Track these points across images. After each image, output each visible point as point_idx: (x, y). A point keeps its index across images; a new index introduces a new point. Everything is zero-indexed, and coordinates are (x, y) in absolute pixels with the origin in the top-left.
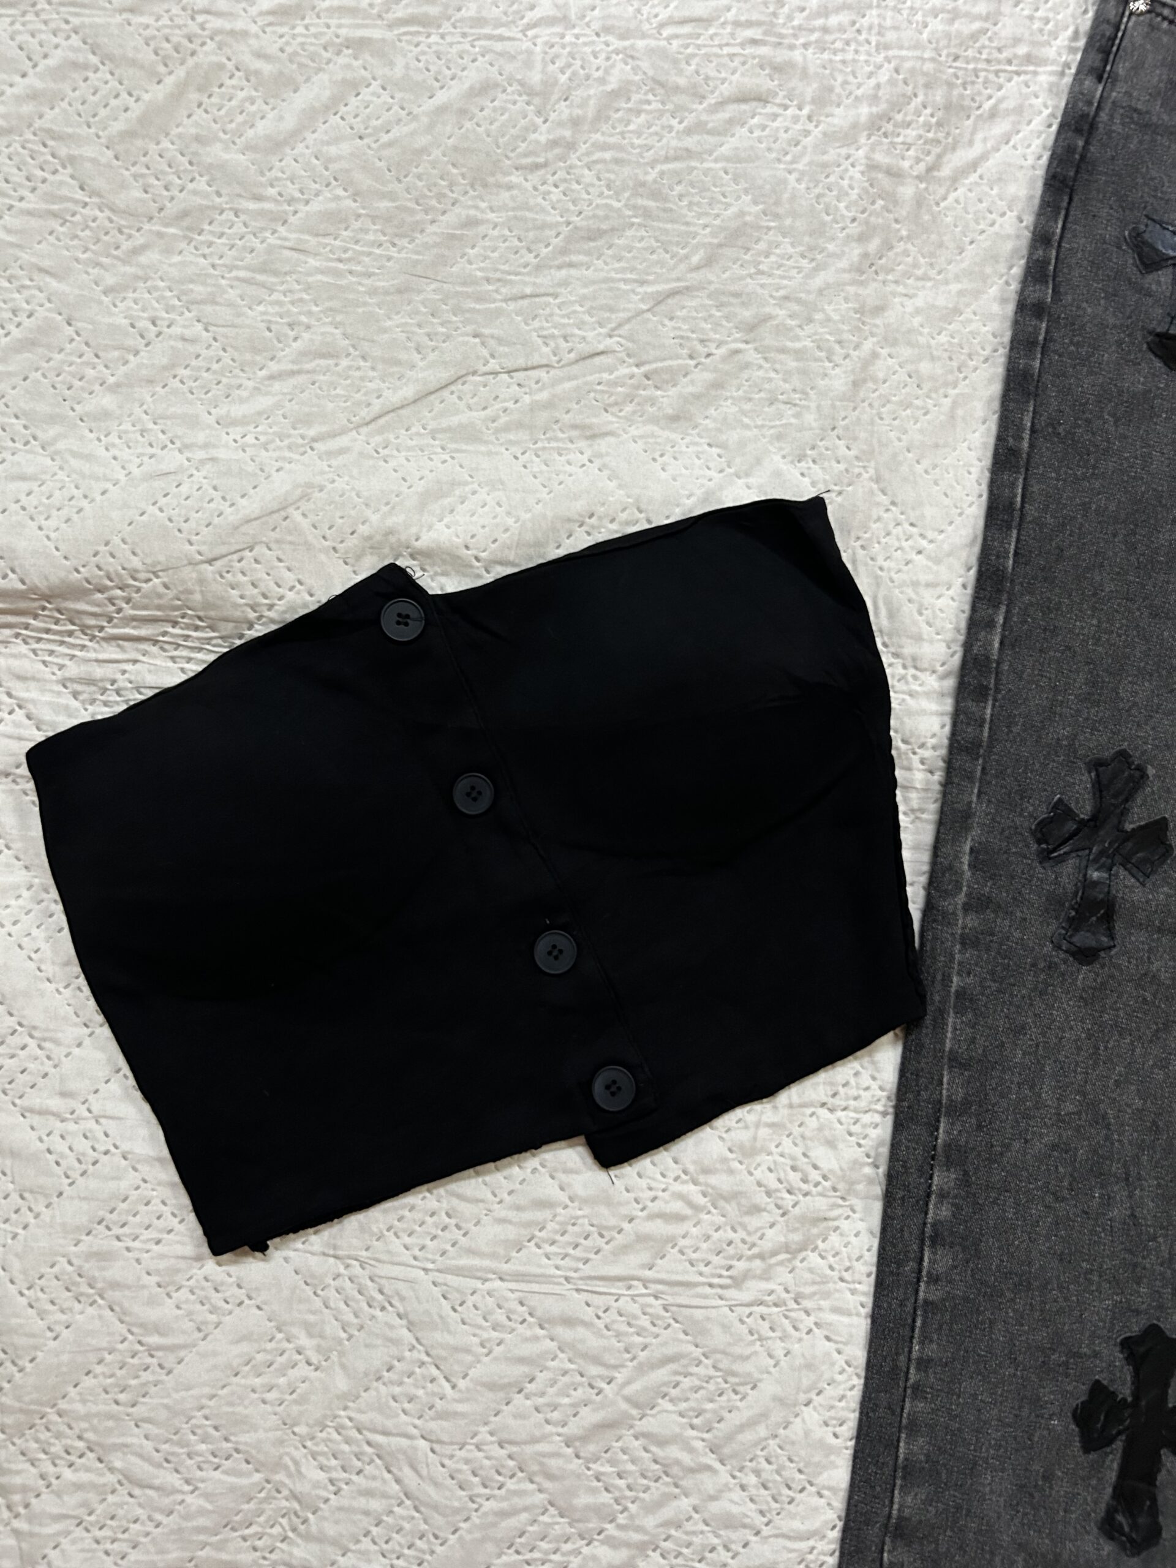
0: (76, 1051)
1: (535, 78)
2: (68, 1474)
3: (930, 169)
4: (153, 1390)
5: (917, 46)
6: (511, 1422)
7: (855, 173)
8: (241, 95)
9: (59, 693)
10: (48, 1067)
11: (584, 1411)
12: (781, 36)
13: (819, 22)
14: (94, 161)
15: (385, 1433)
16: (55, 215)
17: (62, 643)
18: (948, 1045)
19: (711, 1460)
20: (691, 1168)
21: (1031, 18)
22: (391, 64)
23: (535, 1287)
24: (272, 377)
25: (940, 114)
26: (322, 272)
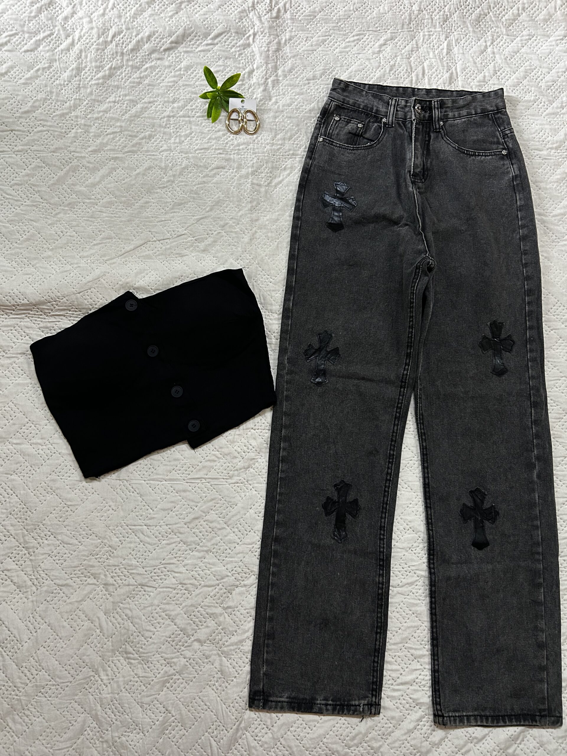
0: (45, 427)
1: (163, 165)
2: (46, 542)
3: (268, 184)
4: (69, 517)
5: (263, 153)
6: (169, 519)
7: (249, 185)
8: (84, 173)
9: (38, 331)
10: (37, 432)
11: (189, 515)
12: (228, 152)
13: (238, 148)
14: (45, 191)
15: (134, 526)
16: (34, 206)
17: (39, 318)
18: (284, 410)
19: (225, 526)
20: (217, 447)
21: (293, 144)
22: (124, 163)
23: (175, 482)
24: (95, 245)
25: (270, 170)
26: (107, 217)
